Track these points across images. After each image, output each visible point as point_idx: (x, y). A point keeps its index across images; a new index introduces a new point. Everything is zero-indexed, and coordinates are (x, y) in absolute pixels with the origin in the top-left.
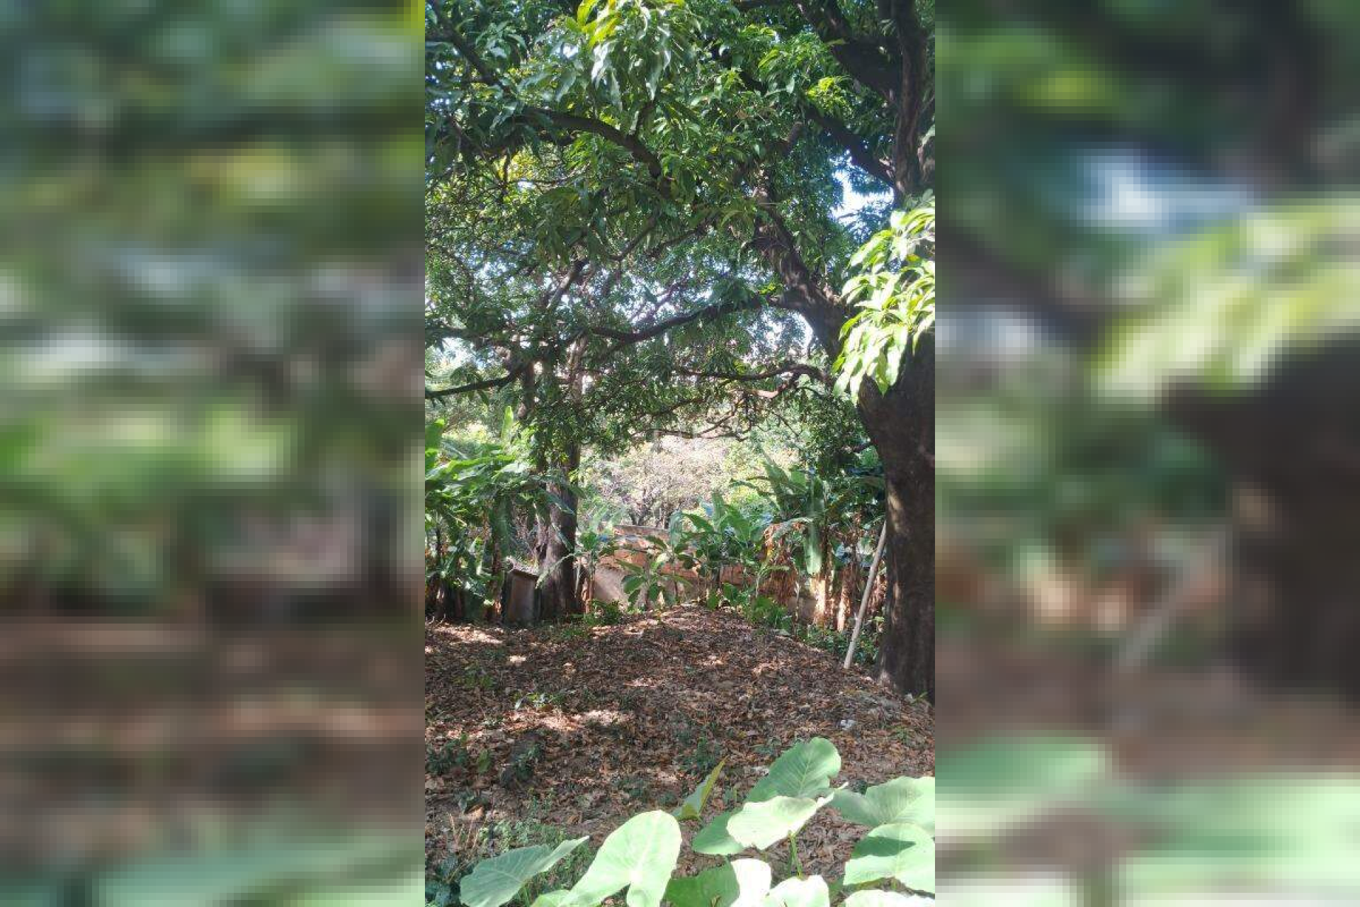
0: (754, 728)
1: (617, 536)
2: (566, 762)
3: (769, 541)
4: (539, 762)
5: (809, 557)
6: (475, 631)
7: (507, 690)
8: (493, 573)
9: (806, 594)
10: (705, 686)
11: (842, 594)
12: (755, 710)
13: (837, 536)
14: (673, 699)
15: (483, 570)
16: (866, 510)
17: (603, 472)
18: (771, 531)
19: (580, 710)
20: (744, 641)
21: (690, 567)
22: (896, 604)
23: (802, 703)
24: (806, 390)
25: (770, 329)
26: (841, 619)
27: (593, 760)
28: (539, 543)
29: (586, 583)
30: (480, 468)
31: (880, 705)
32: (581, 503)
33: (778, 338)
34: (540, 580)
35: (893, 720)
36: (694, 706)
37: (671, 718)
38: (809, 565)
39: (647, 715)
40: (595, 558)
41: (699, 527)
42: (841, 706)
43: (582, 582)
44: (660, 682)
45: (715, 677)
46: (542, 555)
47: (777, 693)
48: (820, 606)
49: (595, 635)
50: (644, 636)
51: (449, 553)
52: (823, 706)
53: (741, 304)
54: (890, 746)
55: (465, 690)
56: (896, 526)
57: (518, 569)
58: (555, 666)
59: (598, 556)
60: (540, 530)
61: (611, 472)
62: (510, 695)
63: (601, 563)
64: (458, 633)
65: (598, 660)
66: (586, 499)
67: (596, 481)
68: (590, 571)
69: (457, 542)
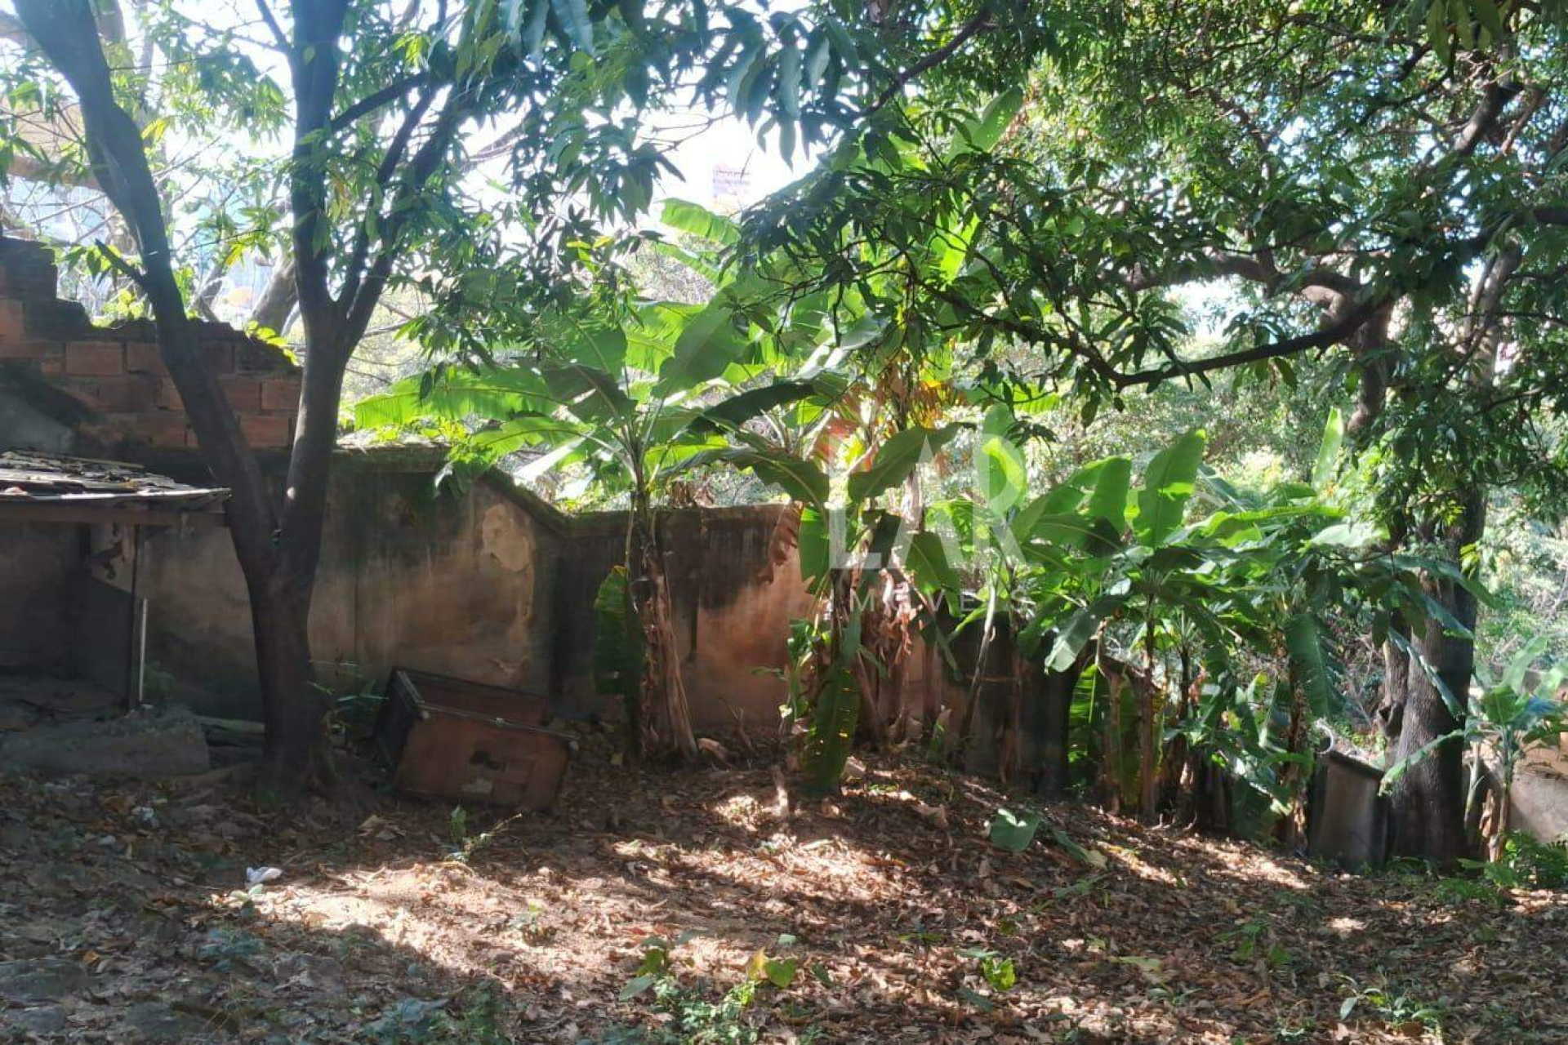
6: (1255, 857)
7: (1323, 979)
8: (1291, 749)
15: (1269, 739)
17: (1536, 563)
28: (1386, 702)
29: (1491, 800)
30: (1268, 534)
32: (1486, 618)
34: (1387, 779)
40: (1515, 747)
43: (1480, 798)
46: (1394, 729)
49: (1517, 904)
51: (1206, 699)
55: (1236, 963)
57: (1341, 750)
58: (1424, 951)
59: (1522, 744)
60: (1389, 674)
61: (1554, 563)
62: (1328, 988)
63: (1529, 760)
64: (1221, 855)
65: (1524, 954)
66: (1495, 612)
67: (1519, 580)
68: (1501, 775)
69: (1220, 677)
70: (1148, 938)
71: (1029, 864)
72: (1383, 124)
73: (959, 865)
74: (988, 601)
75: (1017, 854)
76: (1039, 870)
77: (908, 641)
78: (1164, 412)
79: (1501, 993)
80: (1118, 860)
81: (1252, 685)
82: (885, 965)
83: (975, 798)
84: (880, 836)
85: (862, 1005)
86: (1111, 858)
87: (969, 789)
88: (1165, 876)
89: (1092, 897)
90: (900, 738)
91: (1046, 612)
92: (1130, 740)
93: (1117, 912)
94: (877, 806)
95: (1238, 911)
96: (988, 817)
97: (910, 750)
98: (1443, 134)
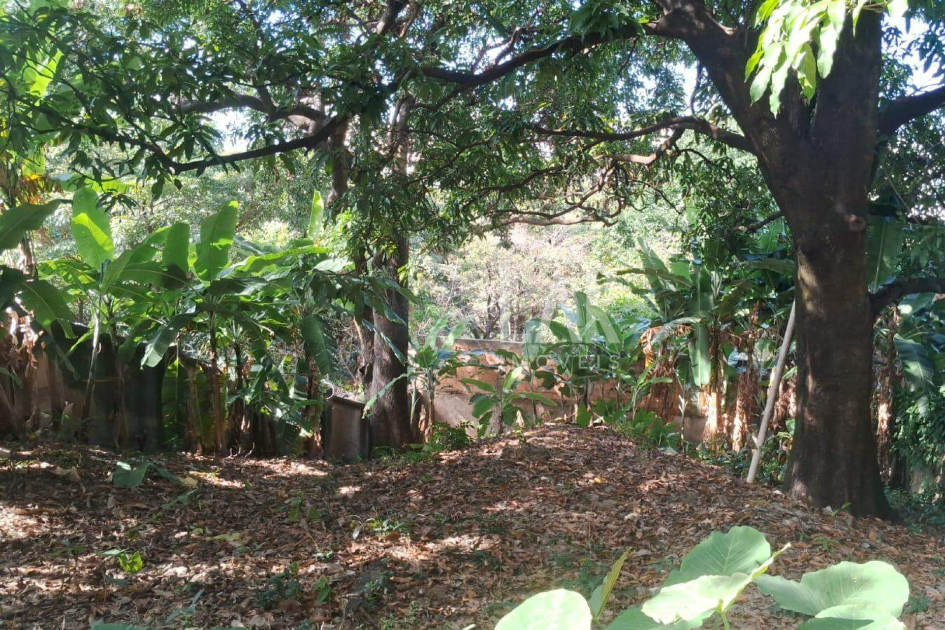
0: (646, 548)
1: (459, 353)
2: (421, 592)
3: (647, 349)
4: (388, 592)
5: (696, 365)
6: (292, 463)
7: (341, 521)
8: (309, 398)
9: (692, 411)
10: (581, 506)
11: (737, 408)
12: (645, 528)
13: (730, 338)
14: (545, 521)
15: (295, 393)
16: (764, 304)
17: (436, 278)
18: (649, 337)
19: (432, 538)
20: (625, 457)
21: (551, 386)
22: (810, 400)
23: (701, 518)
24: (690, 153)
25: (640, 85)
26: (736, 436)
27: (455, 589)
28: (363, 364)
29: (423, 410)
31: (796, 516)
32: (413, 311)
33: (651, 96)
34: (367, 408)
35: (812, 531)
36: (571, 527)
37: (544, 541)
38: (697, 375)
39: (515, 539)
40: (434, 379)
41: (560, 337)
42: (748, 518)
43: (418, 410)
44: (527, 505)
45: (594, 497)
46: (368, 379)
47: (670, 510)
48: (711, 423)
49: (443, 460)
50: (503, 456)
51: (254, 374)
52: (726, 520)
53: (610, 32)
54: (811, 559)
55: (288, 524)
56: (809, 306)
57: (339, 396)
58: (396, 494)
59: (437, 376)
60: (363, 347)
61: (446, 277)
62: (344, 526)
63: (441, 386)
64: (272, 466)
65: (449, 484)
66: (418, 306)
67: (429, 288)
68: (429, 395)
69: (262, 360)
70: (230, 522)
71: (143, 493)
72: (330, 19)
73: (92, 503)
74: (93, 328)
75: (133, 488)
76: (150, 496)
77: (33, 359)
78: (207, 197)
79: (439, 507)
80: (205, 481)
81: (282, 363)
82: (45, 576)
83: (98, 459)
84: (28, 495)
85: (30, 604)
86: (200, 480)
87: (94, 454)
88: (237, 484)
89: (190, 506)
90: (35, 427)
91: (138, 332)
92: (206, 406)
93: (208, 511)
94: (23, 475)
95: (286, 496)
96: (109, 469)
97: (44, 435)
98: (366, 28)
